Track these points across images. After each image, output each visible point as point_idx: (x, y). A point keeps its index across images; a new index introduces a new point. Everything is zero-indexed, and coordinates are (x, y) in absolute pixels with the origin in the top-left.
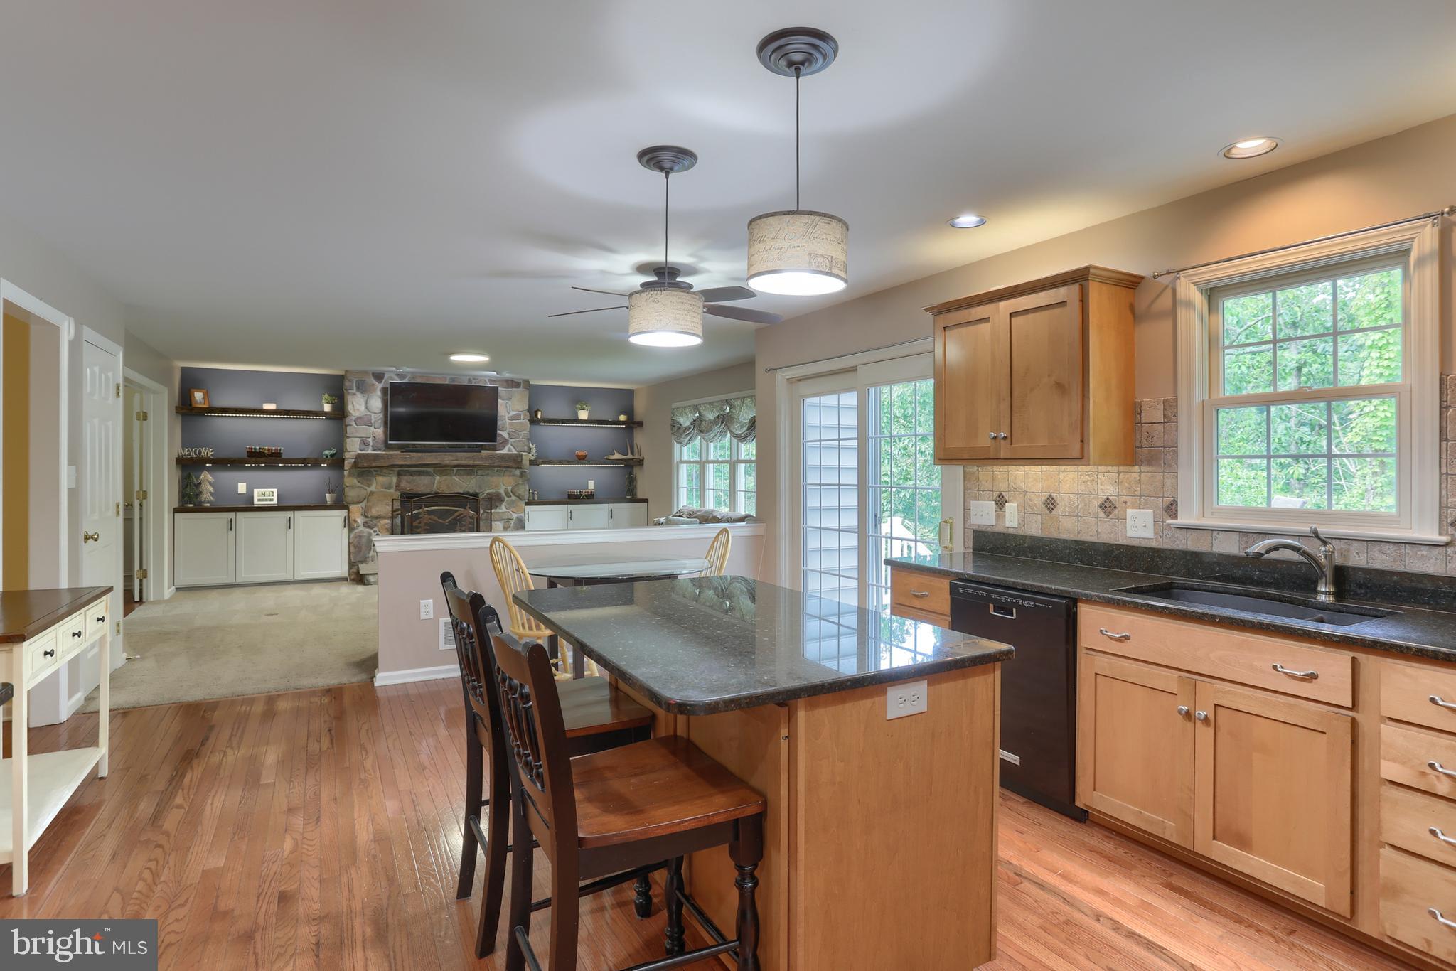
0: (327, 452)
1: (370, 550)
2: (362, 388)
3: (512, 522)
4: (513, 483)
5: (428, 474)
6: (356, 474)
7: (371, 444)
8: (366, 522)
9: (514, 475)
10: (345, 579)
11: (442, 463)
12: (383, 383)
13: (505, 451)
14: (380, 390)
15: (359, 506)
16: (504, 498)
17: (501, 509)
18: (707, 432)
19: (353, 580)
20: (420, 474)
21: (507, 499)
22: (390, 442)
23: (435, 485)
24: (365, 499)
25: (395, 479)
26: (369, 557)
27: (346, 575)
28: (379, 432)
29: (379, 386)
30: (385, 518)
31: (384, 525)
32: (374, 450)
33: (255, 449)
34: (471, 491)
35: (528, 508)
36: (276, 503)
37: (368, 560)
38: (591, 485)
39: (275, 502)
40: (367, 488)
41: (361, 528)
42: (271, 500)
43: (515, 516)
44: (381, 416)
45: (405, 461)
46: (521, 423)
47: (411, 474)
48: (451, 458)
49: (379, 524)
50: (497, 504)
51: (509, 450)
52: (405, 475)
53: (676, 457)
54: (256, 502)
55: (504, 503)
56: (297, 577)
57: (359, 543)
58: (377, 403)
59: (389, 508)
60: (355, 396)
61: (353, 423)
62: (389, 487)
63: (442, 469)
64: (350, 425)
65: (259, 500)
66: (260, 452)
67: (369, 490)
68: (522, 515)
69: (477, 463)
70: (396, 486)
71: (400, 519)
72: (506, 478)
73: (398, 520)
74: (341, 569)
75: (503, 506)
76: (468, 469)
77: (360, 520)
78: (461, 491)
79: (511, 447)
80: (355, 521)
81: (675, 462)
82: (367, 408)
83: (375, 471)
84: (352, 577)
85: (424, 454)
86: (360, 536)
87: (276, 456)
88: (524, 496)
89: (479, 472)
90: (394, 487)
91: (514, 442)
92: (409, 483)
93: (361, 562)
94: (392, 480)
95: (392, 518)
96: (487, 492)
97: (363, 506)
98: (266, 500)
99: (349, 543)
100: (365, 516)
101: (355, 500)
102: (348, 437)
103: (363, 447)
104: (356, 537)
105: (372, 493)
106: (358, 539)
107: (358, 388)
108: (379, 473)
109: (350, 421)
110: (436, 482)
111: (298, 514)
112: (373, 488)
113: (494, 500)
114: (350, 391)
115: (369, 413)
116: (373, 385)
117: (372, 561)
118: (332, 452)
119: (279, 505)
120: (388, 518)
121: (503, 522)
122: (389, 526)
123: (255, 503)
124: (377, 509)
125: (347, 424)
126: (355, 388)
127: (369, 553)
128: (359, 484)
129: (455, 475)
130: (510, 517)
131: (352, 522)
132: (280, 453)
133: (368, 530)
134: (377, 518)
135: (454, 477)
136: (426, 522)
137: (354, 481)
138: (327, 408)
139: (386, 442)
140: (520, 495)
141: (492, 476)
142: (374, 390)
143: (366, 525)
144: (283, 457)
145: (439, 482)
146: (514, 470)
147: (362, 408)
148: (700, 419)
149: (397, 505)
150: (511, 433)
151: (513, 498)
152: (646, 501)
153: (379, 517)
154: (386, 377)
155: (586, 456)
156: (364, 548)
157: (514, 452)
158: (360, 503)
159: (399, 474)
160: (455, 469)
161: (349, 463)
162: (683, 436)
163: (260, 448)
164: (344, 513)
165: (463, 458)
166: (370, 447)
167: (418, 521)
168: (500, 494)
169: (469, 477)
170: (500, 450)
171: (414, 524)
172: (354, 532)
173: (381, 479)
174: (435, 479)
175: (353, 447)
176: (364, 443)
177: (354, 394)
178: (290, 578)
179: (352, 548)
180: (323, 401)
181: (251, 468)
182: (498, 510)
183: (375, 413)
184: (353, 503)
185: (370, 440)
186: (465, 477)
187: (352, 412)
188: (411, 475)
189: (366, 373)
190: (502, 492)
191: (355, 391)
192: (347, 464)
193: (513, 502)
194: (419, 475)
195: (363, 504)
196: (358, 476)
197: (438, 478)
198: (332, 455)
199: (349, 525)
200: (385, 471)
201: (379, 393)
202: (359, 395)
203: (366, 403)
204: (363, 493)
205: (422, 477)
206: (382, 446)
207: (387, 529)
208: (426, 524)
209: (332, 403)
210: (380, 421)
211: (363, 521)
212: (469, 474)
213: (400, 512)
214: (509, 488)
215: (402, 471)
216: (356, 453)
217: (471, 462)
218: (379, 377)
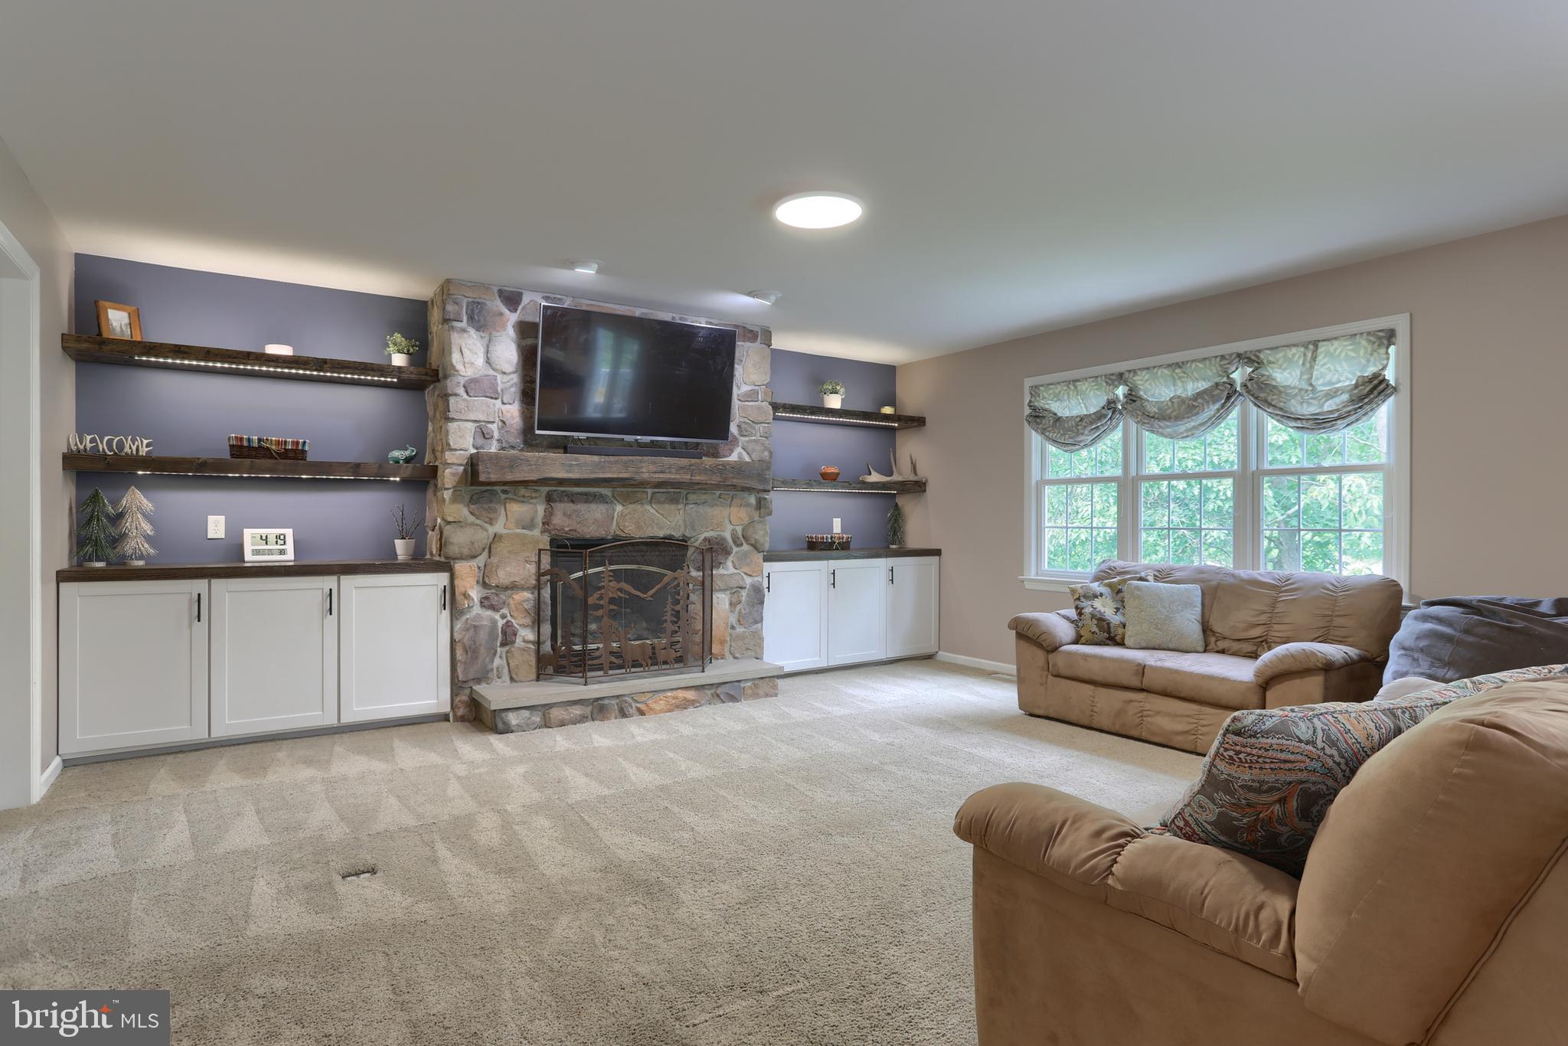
0: (396, 454)
1: (495, 654)
2: (479, 319)
3: (744, 593)
4: (746, 520)
5: (600, 499)
6: (467, 498)
7: (496, 435)
8: (486, 598)
9: (748, 505)
10: (445, 718)
11: (637, 477)
12: (519, 311)
13: (734, 457)
14: (513, 327)
15: (474, 563)
16: (731, 549)
17: (727, 569)
18: (1178, 418)
19: (462, 719)
20: (588, 498)
21: (735, 549)
22: (538, 432)
23: (615, 523)
24: (484, 550)
25: (541, 509)
26: (492, 670)
27: (447, 709)
28: (513, 411)
29: (513, 318)
30: (523, 588)
31: (520, 604)
32: (503, 449)
33: (249, 440)
34: (677, 534)
35: (769, 567)
36: (292, 558)
37: (490, 675)
38: (837, 526)
39: (290, 556)
40: (487, 526)
41: (477, 610)
42: (282, 552)
43: (748, 581)
44: (515, 379)
45: (567, 472)
46: (759, 408)
47: (572, 499)
48: (652, 468)
49: (511, 601)
50: (721, 558)
51: (740, 454)
52: (560, 501)
53: (1035, 475)
54: (249, 556)
55: (731, 558)
56: (347, 718)
57: (474, 641)
58: (507, 353)
59: (532, 568)
60: (465, 335)
61: (461, 391)
62: (530, 526)
63: (629, 489)
64: (456, 395)
65: (256, 552)
66: (260, 447)
67: (492, 530)
68: (759, 579)
69: (697, 478)
70: (543, 523)
71: (549, 591)
72: (734, 510)
73: (546, 593)
74: (434, 697)
75: (729, 564)
76: (673, 491)
77: (475, 594)
78: (661, 535)
79: (744, 453)
80: (466, 596)
81: (1033, 482)
82: (488, 361)
83: (505, 492)
84: (461, 712)
85: (603, 458)
86: (475, 627)
87: (294, 455)
88: (763, 545)
89: (692, 497)
90: (541, 525)
91: (748, 442)
92: (569, 517)
93: (478, 680)
94: (537, 511)
95: (538, 587)
96: (702, 537)
97: (482, 565)
98: (270, 552)
99: (453, 642)
100: (485, 585)
101: (466, 551)
102: (453, 420)
103: (480, 441)
104: (468, 630)
105: (497, 537)
106: (472, 631)
107: (471, 318)
108: (510, 496)
109: (456, 385)
110: (616, 515)
111: (348, 581)
112: (499, 527)
113: (715, 551)
114: (455, 324)
115: (491, 372)
116: (501, 314)
117: (499, 677)
118: (407, 453)
119: (298, 563)
120: (528, 589)
121: (729, 592)
122: (528, 606)
123: (246, 559)
124: (508, 569)
125: (450, 392)
126: (465, 318)
127: (492, 661)
128: (472, 519)
129: (651, 503)
130: (741, 584)
131: (459, 597)
132: (303, 452)
133: (489, 613)
134: (507, 588)
135: (648, 507)
136: (611, 595)
137: (461, 511)
138: (399, 360)
139: (527, 431)
140: (756, 541)
141: (712, 506)
142: (504, 327)
143: (485, 603)
144: (310, 458)
145: (622, 515)
146: (746, 494)
147: (480, 361)
148: (1132, 397)
149: (546, 560)
150: (743, 426)
151: (746, 547)
152: (937, 552)
153: (513, 587)
154: (526, 299)
155: (838, 474)
156: (482, 650)
157: (747, 459)
158: (474, 557)
159: (549, 499)
160: (650, 491)
161: (454, 474)
162: (1086, 432)
163: (260, 440)
164: (442, 579)
165: (670, 467)
166: (495, 443)
167: (596, 595)
168: (724, 539)
169: (673, 507)
170: (725, 457)
171: (591, 601)
172: (464, 618)
173: (516, 509)
174: (614, 510)
175: (462, 440)
176: (484, 434)
177: (464, 331)
178: (330, 720)
179: (460, 654)
180: (392, 348)
181: (241, 483)
182: (721, 571)
183: (504, 373)
184: (461, 558)
185: (494, 427)
186: (667, 506)
187: (459, 367)
188: (573, 502)
189: (485, 287)
190: (728, 536)
191: (464, 324)
192: (449, 477)
193: (745, 555)
194: (586, 501)
195: (481, 560)
196: (472, 501)
197: (619, 508)
198: (408, 460)
199: (452, 600)
200: (522, 491)
201: (511, 332)
202: (472, 331)
203: (487, 352)
204: (482, 537)
205: (593, 506)
206: (518, 441)
207: (526, 611)
208: (612, 601)
209: (408, 353)
210: (513, 389)
211: (480, 595)
212: (674, 500)
213: (548, 577)
214: (739, 529)
215: (556, 491)
216: (467, 454)
217: (686, 477)
218: (512, 300)
